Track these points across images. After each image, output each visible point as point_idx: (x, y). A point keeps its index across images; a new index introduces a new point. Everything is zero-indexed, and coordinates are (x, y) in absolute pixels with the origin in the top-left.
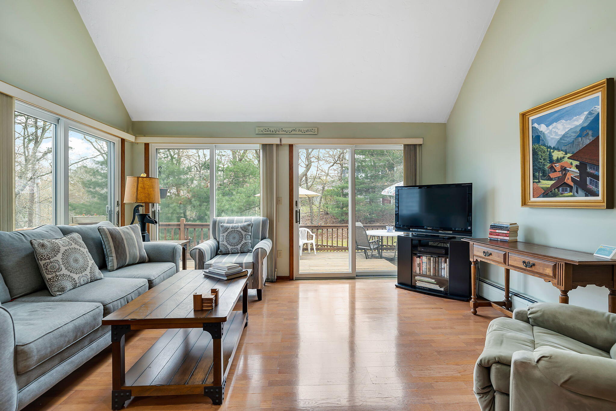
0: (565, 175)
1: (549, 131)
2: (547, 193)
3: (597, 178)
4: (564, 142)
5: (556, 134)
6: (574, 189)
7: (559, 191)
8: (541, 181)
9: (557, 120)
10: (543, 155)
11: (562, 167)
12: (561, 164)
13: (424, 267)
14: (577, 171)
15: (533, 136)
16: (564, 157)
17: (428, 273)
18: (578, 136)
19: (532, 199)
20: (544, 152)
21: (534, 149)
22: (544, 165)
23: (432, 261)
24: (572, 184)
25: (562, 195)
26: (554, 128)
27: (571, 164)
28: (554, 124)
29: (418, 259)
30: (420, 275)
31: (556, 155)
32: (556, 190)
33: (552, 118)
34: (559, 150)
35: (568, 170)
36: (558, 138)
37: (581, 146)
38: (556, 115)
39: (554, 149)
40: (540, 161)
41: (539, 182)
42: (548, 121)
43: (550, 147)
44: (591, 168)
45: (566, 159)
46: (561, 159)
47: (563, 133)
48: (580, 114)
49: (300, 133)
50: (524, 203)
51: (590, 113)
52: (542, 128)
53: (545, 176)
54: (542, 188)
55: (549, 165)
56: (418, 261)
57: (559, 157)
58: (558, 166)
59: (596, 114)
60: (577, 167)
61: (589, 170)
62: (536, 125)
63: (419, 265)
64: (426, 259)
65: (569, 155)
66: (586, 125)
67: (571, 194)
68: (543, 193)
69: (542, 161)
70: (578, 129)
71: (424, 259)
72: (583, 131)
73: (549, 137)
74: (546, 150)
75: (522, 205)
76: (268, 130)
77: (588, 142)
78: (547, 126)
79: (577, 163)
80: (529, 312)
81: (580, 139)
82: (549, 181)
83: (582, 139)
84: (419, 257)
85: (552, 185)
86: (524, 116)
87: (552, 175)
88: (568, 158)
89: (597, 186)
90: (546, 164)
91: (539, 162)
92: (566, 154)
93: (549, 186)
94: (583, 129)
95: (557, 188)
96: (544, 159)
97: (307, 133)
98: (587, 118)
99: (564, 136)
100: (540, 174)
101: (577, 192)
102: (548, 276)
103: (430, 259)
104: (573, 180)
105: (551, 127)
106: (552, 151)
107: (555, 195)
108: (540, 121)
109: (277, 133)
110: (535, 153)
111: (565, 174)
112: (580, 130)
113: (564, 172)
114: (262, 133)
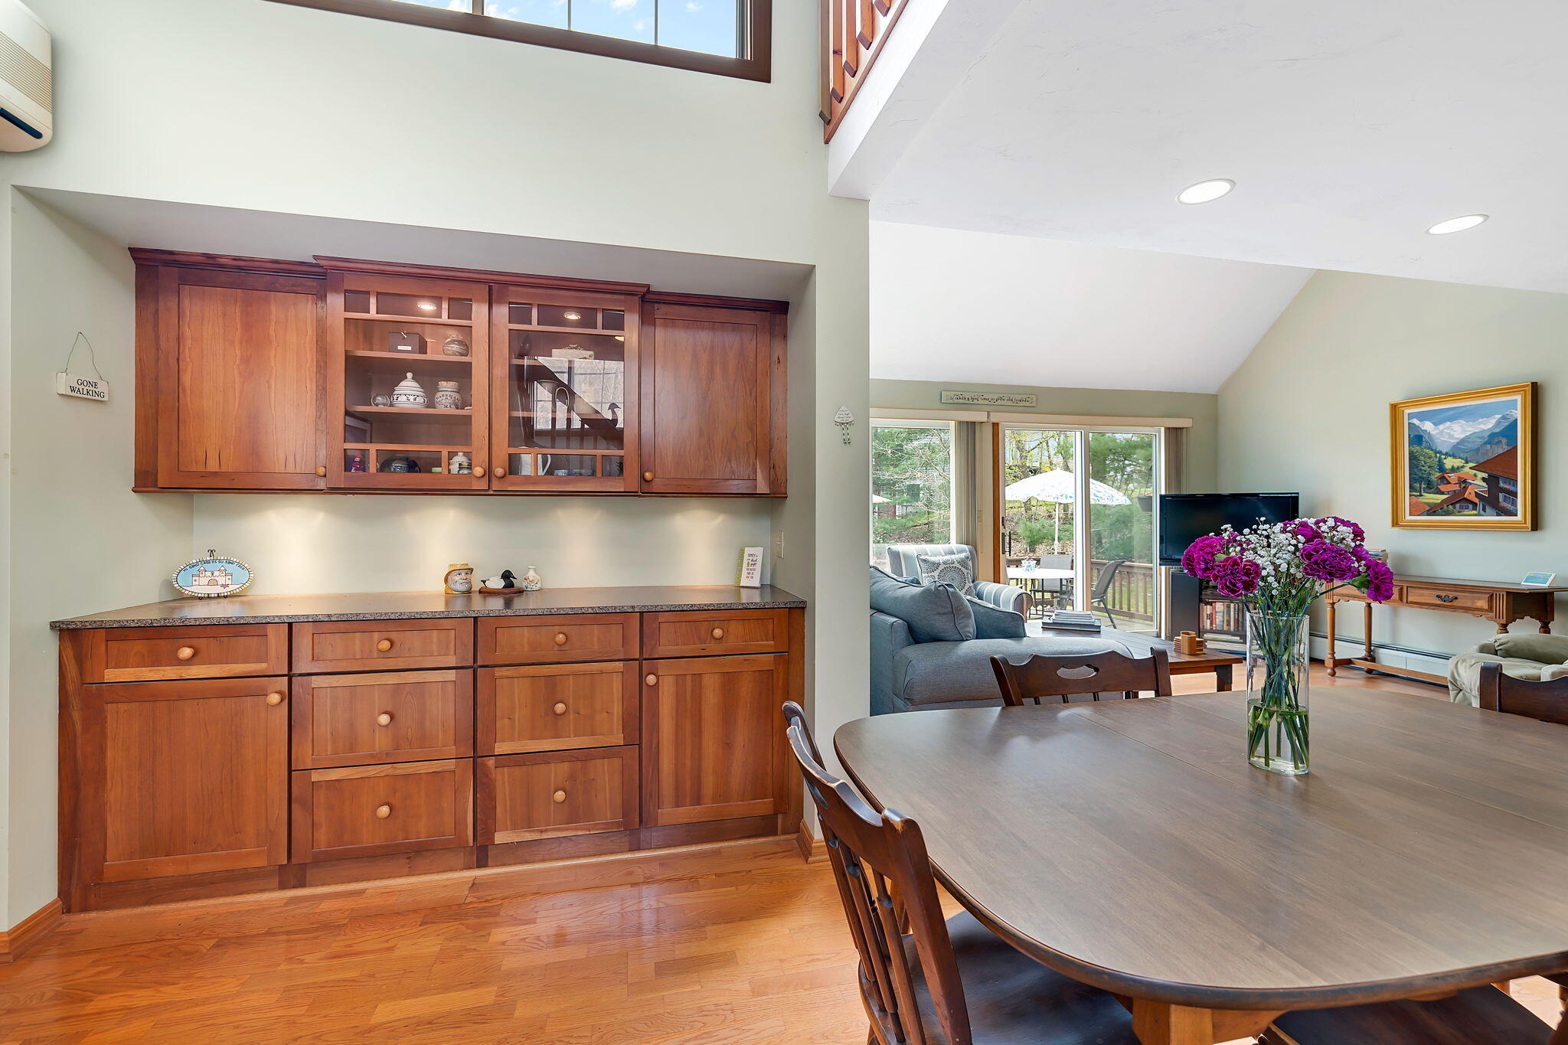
0: (1465, 489)
1: (1437, 431)
2: (1433, 510)
3: (1515, 495)
4: (1463, 447)
5: (1451, 436)
6: (1480, 506)
7: (1455, 508)
8: (1424, 494)
9: (1452, 419)
10: (1428, 460)
11: (1459, 478)
12: (1459, 474)
13: (1219, 619)
14: (1484, 484)
15: (1409, 435)
16: (1463, 467)
17: (1226, 628)
18: (1486, 443)
19: (1409, 518)
20: (1430, 458)
21: (1412, 452)
22: (1430, 474)
23: (1232, 609)
24: (1476, 500)
25: (1460, 513)
26: (1446, 428)
27: (1475, 475)
28: (1448, 424)
29: (1208, 606)
30: (1212, 631)
31: (1449, 463)
32: (1450, 507)
33: (1443, 415)
34: (1454, 457)
35: (1471, 484)
36: (1454, 441)
37: (1491, 456)
38: (1451, 412)
39: (1447, 454)
40: (1423, 468)
41: (1421, 495)
42: (1437, 418)
43: (1440, 452)
44: (1505, 482)
45: (1467, 469)
46: (1458, 468)
47: (1462, 436)
48: (1489, 416)
49: (1010, 403)
50: (1395, 523)
51: (1504, 418)
52: (1428, 426)
53: (1431, 489)
54: (1427, 504)
55: (1438, 474)
56: (1208, 609)
57: (1455, 466)
58: (1453, 477)
59: (1512, 419)
60: (1484, 479)
61: (1501, 485)
62: (1416, 421)
63: (1211, 617)
64: (1222, 607)
65: (1471, 465)
66: (1498, 430)
67: (1474, 512)
68: (1428, 511)
69: (1426, 468)
70: (1487, 435)
71: (1220, 606)
72: (1493, 438)
73: (1439, 439)
74: (1433, 455)
75: (1393, 526)
76: (961, 397)
77: (1501, 451)
78: (1435, 424)
79: (1485, 475)
80: (1496, 644)
81: (1489, 446)
82: (1437, 495)
83: (1491, 447)
84: (1211, 604)
85: (1444, 501)
86: (1394, 408)
87: (1442, 488)
88: (1470, 468)
89: (1514, 503)
90: (1433, 472)
91: (1421, 470)
92: (1467, 463)
93: (1439, 501)
94: (1493, 435)
95: (1451, 504)
96: (1429, 467)
97: (1020, 404)
98: (1498, 423)
99: (1463, 441)
100: (1423, 486)
101: (1484, 510)
102: (1481, 609)
103: (1229, 607)
104: (1477, 495)
105: (1441, 427)
106: (1443, 457)
107: (1448, 514)
108: (1422, 416)
109: (975, 401)
110: (1413, 457)
111: (1464, 487)
112: (1489, 436)
113: (1463, 486)
114: (951, 401)
